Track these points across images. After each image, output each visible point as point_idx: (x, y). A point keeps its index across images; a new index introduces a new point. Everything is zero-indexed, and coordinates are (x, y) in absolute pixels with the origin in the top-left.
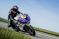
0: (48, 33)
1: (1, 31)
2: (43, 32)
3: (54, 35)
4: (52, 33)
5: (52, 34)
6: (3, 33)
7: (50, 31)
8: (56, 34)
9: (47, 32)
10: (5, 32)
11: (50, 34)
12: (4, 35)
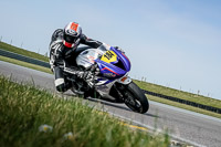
0: (181, 101)
1: (5, 94)
2: (161, 96)
3: (203, 107)
4: (194, 100)
5: (195, 105)
6: (12, 101)
7: (186, 93)
8: (208, 104)
9: (175, 96)
10: (19, 96)
11: (188, 103)
12: (16, 108)
